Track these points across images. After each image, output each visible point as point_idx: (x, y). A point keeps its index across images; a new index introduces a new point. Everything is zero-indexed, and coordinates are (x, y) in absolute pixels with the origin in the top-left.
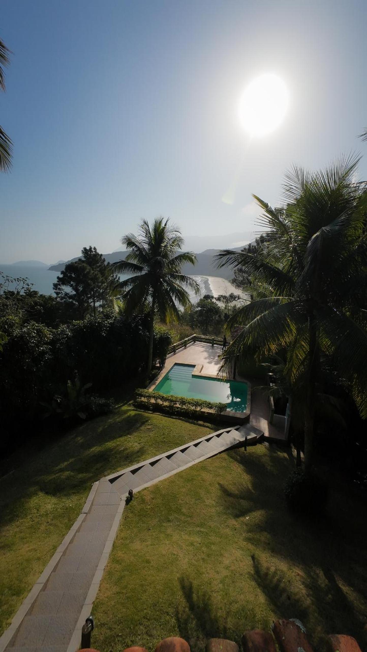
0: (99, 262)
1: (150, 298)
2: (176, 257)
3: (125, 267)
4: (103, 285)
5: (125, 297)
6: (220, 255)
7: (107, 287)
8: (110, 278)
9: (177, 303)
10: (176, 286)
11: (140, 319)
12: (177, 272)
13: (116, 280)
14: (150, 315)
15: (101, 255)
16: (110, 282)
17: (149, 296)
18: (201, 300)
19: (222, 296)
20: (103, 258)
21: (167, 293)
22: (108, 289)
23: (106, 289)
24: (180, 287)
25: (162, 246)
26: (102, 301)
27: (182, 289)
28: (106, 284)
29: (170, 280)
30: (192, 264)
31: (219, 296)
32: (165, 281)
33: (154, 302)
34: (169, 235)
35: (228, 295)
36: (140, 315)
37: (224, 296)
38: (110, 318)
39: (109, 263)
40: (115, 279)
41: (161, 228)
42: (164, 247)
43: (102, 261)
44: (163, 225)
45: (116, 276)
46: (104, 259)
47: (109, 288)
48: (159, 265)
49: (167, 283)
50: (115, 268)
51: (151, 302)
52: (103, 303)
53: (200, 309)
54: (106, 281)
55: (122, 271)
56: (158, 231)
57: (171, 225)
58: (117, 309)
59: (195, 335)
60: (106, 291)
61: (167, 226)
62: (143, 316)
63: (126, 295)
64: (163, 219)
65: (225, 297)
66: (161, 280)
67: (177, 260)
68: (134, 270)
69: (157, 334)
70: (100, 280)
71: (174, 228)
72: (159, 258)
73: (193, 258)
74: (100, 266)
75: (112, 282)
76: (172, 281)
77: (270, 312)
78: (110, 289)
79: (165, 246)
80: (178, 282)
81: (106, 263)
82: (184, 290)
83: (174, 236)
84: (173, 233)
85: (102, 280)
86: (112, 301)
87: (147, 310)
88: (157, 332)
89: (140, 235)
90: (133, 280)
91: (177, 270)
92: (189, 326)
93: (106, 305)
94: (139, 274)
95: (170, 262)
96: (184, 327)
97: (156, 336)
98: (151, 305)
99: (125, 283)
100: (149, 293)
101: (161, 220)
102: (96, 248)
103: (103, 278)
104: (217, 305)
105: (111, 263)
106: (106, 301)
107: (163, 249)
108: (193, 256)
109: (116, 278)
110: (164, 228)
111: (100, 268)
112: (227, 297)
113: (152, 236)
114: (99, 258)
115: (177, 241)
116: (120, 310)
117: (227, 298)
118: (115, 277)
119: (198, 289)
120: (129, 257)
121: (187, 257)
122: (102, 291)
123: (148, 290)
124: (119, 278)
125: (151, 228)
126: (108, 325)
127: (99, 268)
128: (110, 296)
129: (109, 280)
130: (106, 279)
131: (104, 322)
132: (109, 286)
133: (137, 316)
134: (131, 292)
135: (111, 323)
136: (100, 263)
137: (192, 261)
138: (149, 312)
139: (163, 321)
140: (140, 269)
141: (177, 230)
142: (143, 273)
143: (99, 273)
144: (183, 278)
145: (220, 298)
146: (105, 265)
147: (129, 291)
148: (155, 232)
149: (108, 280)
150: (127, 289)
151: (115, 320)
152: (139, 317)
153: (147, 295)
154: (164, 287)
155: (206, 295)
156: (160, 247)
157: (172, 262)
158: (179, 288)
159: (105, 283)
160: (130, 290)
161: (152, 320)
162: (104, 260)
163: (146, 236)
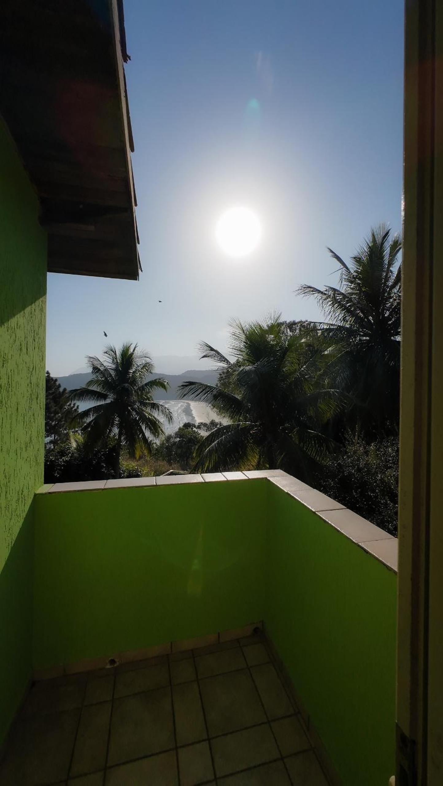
0: (53, 388)
1: (116, 429)
2: (146, 384)
3: (87, 395)
4: (57, 416)
5: (84, 429)
6: (183, 386)
7: (62, 418)
8: (66, 407)
9: (148, 434)
10: (146, 414)
11: (103, 455)
12: (148, 399)
13: (74, 409)
14: (116, 450)
15: (56, 380)
16: (66, 412)
17: (115, 427)
18: (180, 429)
19: (202, 423)
20: (57, 383)
21: (136, 423)
22: (63, 421)
23: (60, 421)
24: (151, 415)
25: (131, 373)
26: (53, 435)
27: (154, 417)
28: (60, 415)
29: (139, 408)
30: (165, 390)
31: (199, 423)
32: (134, 409)
33: (120, 434)
34: (138, 362)
35: (208, 422)
36: (103, 450)
37: (204, 423)
38: (65, 455)
39: (65, 390)
40: (72, 408)
41: (130, 353)
42: (132, 373)
43: (56, 387)
44: (131, 350)
45: (74, 405)
46: (59, 384)
47: (64, 419)
48: (127, 392)
49: (136, 411)
50: (74, 395)
51: (117, 434)
52: (55, 438)
53: (178, 439)
54: (61, 411)
55: (82, 399)
56: (126, 357)
57: (140, 351)
58: (74, 445)
59: (171, 471)
60: (60, 423)
61: (136, 351)
62: (107, 451)
63: (86, 427)
64: (131, 344)
65: (205, 425)
66: (129, 408)
67: (147, 387)
68: (98, 397)
69: (124, 472)
70: (52, 410)
71: (143, 354)
72: (126, 385)
73: (166, 384)
74: (53, 393)
75: (69, 411)
76: (141, 409)
77: (226, 437)
78: (66, 421)
79: (134, 372)
80: (148, 410)
81: (61, 390)
82: (155, 418)
83: (144, 362)
84: (143, 358)
85: (55, 409)
86: (67, 435)
87: (112, 444)
88: (125, 469)
89: (105, 361)
90: (96, 409)
91: (149, 397)
92: (166, 461)
93: (58, 441)
94: (102, 403)
95: (139, 388)
96: (160, 463)
97: (123, 474)
98: (117, 437)
99: (86, 413)
100: (115, 424)
101: (129, 345)
102: (50, 372)
103: (56, 408)
104: (199, 434)
105: (68, 389)
106: (59, 435)
107: (131, 376)
108: (165, 381)
109: (74, 407)
110: (132, 354)
111: (53, 395)
112: (207, 424)
113: (118, 361)
114: (52, 384)
115: (147, 367)
116: (78, 445)
117: (208, 426)
118: (72, 405)
119: (171, 417)
120: (90, 383)
121: (159, 383)
122: (54, 423)
123: (114, 420)
124: (78, 407)
125: (118, 353)
126: (63, 463)
127: (51, 395)
128: (65, 429)
129: (65, 410)
130: (61, 407)
131: (58, 460)
132: (64, 417)
133: (99, 451)
134: (92, 423)
135: (66, 460)
136: (53, 390)
137: (164, 387)
138: (114, 446)
139: (132, 455)
140: (104, 397)
141: (147, 356)
142: (108, 401)
143: (51, 401)
144: (154, 406)
145: (200, 425)
146: (60, 391)
147: (90, 422)
148: (123, 359)
149: (62, 410)
150: (89, 419)
151: (71, 457)
152: (102, 452)
153: (112, 426)
154: (133, 416)
155: (186, 423)
156: (128, 373)
157: (142, 388)
158: (150, 417)
159: (59, 413)
160: (92, 421)
161: (118, 455)
162: (59, 386)
163: (113, 362)
